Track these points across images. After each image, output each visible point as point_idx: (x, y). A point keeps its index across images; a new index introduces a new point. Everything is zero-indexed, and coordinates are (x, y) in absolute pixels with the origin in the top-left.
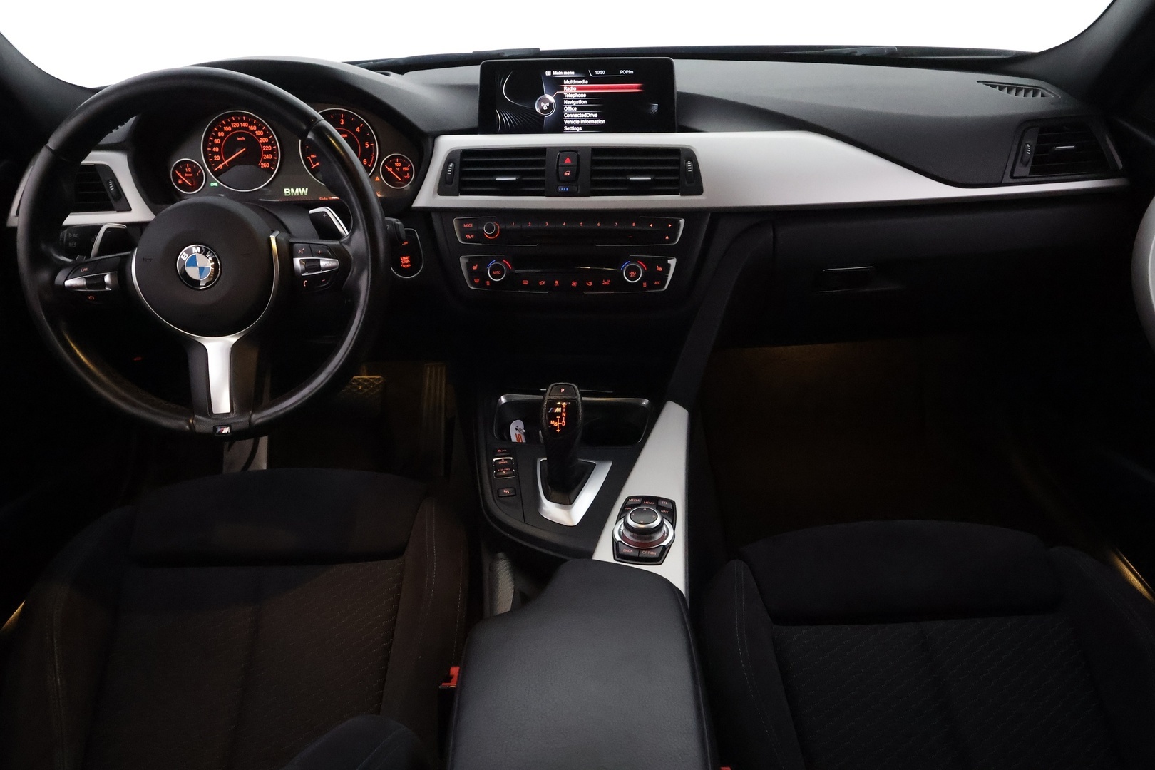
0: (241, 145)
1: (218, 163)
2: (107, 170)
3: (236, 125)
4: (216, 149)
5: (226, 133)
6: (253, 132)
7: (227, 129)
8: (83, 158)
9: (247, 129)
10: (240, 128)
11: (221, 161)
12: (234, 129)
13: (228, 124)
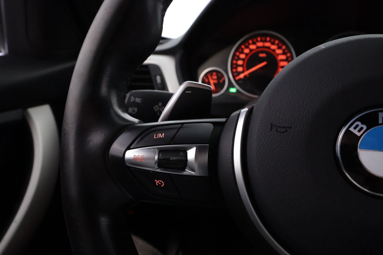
0: (261, 60)
1: (239, 73)
2: (157, 69)
3: (260, 44)
4: (240, 62)
5: (251, 50)
6: (274, 50)
7: (253, 47)
8: (146, 59)
9: (269, 48)
10: (264, 47)
11: (243, 72)
12: (258, 47)
13: (254, 43)
